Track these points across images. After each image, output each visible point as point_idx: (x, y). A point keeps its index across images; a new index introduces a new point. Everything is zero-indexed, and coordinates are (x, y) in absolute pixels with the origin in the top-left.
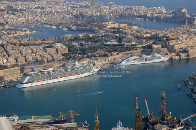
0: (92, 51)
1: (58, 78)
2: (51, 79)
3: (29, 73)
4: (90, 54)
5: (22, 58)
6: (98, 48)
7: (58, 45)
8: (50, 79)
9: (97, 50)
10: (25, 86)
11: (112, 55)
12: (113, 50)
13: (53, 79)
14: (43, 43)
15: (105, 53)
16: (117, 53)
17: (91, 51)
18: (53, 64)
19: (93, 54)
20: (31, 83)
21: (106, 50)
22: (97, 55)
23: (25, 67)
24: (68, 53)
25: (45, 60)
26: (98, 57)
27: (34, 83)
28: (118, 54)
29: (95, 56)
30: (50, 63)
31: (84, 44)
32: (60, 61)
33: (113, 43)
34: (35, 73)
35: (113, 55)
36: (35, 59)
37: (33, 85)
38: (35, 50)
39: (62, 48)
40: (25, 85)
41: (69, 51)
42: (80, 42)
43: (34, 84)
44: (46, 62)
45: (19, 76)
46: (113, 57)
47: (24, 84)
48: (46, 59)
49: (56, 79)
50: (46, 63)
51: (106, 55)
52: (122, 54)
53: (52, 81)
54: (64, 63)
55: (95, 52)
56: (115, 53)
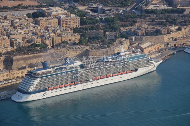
0: (127, 23)
1: (91, 80)
2: (78, 84)
3: (39, 72)
4: (123, 30)
5: (4, 39)
6: (136, 17)
7: (57, 11)
8: (76, 83)
9: (135, 22)
10: (31, 97)
11: (169, 33)
12: (167, 21)
13: (82, 82)
14: (19, 5)
15: (154, 28)
16: (177, 27)
17: (123, 23)
18: (65, 51)
19: (133, 30)
20: (43, 93)
21: (153, 21)
22: (140, 32)
23: (14, 58)
24: (80, 28)
25: (48, 42)
26: (143, 35)
27: (48, 92)
28: (179, 29)
29: (136, 34)
30: (60, 49)
31: (101, 8)
32: (75, 44)
33: (161, 8)
34: (50, 72)
35: (171, 31)
36: (27, 40)
37: (46, 96)
38: (17, 20)
39: (69, 18)
40: (31, 95)
41: (82, 22)
42: (92, 5)
43: (49, 94)
44: (49, 47)
45: (7, 76)
46: (173, 35)
47: (30, 93)
48: (51, 40)
49: (87, 84)
50: (51, 49)
51: (157, 33)
52: (187, 30)
53: (79, 87)
54: (85, 49)
55: (132, 25)
56: (174, 28)
